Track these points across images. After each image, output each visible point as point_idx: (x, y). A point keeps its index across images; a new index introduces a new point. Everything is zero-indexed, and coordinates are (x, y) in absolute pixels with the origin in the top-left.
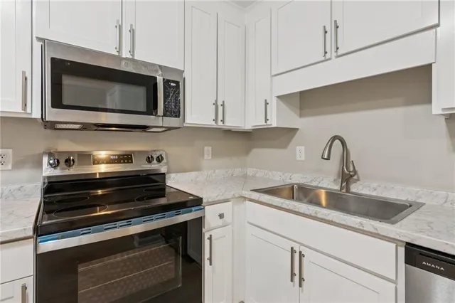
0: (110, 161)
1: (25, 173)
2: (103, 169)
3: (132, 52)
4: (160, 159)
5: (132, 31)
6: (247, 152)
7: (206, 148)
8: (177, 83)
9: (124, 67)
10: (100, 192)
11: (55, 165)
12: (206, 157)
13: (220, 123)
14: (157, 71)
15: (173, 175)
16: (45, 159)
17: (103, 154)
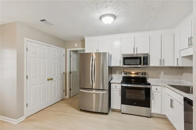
0: (134, 74)
1: (120, 75)
2: (133, 75)
3: (137, 52)
4: (145, 74)
5: (137, 48)
6: (182, 74)
7: (161, 72)
8: (147, 57)
9: (135, 56)
10: (133, 80)
11: (124, 74)
12: (161, 75)
13: (162, 65)
14: (141, 55)
15: (149, 79)
16: (123, 73)
17: (133, 72)
